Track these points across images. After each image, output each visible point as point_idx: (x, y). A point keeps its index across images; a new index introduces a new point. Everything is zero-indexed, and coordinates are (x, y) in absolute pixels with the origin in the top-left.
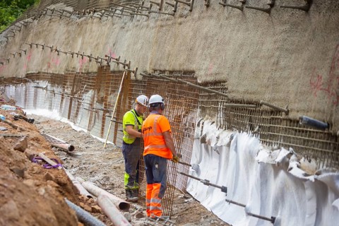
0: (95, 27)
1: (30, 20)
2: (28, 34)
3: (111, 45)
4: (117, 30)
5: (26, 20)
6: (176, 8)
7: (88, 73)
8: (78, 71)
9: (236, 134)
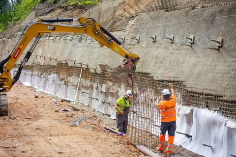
0: (51, 44)
1: (6, 39)
2: (5, 46)
3: (68, 54)
4: (70, 47)
5: (4, 39)
6: (124, 40)
7: (50, 66)
8: (42, 64)
9: (195, 109)
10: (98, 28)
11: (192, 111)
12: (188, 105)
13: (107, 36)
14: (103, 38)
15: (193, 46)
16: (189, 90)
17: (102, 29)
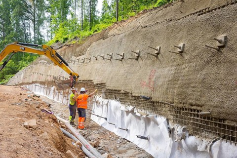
2: (32, 70)
5: (32, 65)
6: (84, 60)
9: (110, 100)
10: (54, 53)
11: (108, 102)
12: (107, 98)
13: (59, 59)
14: (56, 60)
15: (112, 59)
16: (107, 88)
17: (57, 54)
